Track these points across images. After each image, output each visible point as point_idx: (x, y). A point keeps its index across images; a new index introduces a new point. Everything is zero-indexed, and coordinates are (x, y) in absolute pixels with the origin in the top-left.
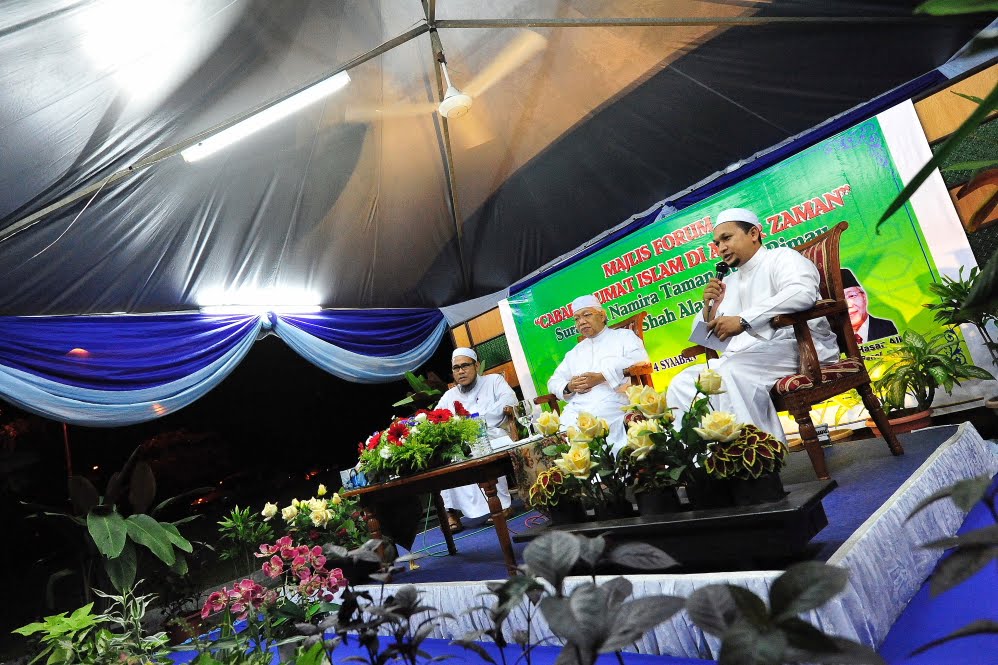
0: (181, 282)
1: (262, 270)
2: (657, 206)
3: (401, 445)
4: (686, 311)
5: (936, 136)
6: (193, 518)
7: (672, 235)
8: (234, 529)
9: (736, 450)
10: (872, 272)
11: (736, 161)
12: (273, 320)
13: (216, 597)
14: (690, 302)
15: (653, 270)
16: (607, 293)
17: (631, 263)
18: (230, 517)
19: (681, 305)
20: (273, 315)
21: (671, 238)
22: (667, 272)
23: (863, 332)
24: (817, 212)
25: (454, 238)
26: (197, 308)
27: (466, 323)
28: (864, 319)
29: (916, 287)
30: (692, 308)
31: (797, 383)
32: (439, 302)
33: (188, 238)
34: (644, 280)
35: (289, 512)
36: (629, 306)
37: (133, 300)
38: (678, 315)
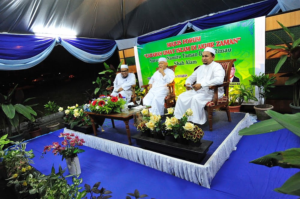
0: (27, 24)
1: (56, 23)
2: (186, 21)
3: (102, 107)
4: (187, 63)
5: (268, 29)
6: (36, 105)
7: (189, 39)
8: (49, 108)
9: (191, 134)
10: (239, 64)
11: (213, 13)
12: (60, 40)
13: (48, 148)
14: (189, 60)
15: (181, 48)
16: (167, 52)
17: (175, 44)
18: (48, 104)
19: (187, 61)
20: (60, 38)
21: (188, 40)
22: (185, 50)
23: (231, 80)
24: (230, 43)
25: (122, 20)
26: (33, 33)
27: (123, 50)
28: (232, 76)
29: (248, 71)
30: (189, 62)
31: (211, 105)
32: (115, 39)
33: (29, 9)
34: (178, 51)
35: (67, 112)
36: (172, 57)
37: (10, 29)
38: (185, 63)
